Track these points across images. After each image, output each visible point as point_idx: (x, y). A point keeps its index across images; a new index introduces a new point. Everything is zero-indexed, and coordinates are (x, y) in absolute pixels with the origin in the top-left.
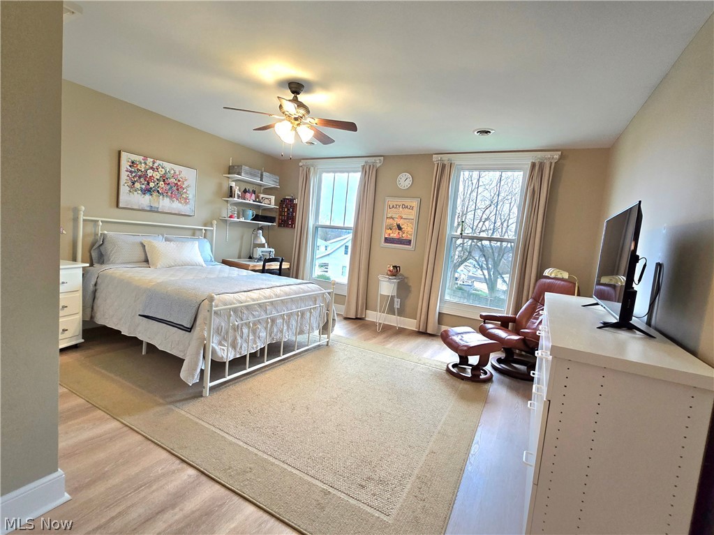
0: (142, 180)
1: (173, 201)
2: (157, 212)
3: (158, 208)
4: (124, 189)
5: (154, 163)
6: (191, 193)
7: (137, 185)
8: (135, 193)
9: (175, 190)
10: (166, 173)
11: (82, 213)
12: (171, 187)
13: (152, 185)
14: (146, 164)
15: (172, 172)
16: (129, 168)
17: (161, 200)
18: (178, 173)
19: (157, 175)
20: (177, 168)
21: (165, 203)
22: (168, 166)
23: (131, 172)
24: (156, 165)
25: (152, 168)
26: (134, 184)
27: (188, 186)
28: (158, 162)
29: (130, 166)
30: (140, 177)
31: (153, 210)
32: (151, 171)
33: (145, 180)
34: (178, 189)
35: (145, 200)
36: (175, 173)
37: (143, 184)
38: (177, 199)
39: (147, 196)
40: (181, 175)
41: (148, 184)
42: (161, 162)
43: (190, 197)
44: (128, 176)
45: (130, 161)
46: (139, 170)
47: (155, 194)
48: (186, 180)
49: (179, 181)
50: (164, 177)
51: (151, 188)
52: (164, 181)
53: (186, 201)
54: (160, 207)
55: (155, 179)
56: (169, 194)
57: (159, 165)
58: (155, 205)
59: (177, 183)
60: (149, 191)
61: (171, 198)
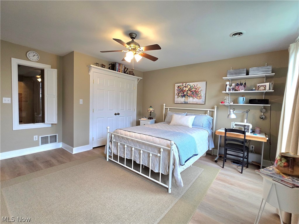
0: (182, 92)
1: (194, 99)
2: (187, 104)
3: (187, 102)
4: (176, 96)
5: (186, 84)
6: (203, 94)
8: (179, 97)
9: (195, 93)
10: (191, 87)
11: (164, 106)
12: (193, 92)
13: (185, 93)
14: (183, 86)
15: (194, 86)
17: (189, 99)
18: (196, 86)
19: (187, 89)
20: (195, 84)
21: (190, 100)
22: (191, 84)
23: (178, 90)
24: (187, 85)
25: (185, 87)
26: (179, 94)
27: (201, 91)
28: (187, 84)
29: (178, 88)
30: (181, 92)
31: (186, 103)
32: (185, 88)
33: (183, 92)
34: (196, 93)
35: (182, 100)
36: (195, 86)
37: (182, 94)
38: (196, 97)
39: (184, 98)
40: (198, 86)
41: (184, 93)
42: (188, 83)
43: (202, 95)
44: (177, 92)
45: (178, 86)
46: (180, 89)
47: (187, 96)
48: (200, 88)
49: (197, 89)
51: (185, 95)
52: (190, 90)
53: (200, 97)
54: (188, 101)
55: (186, 91)
56: (192, 96)
57: (188, 84)
58: (186, 101)
59: (196, 90)
60: (184, 96)
61: (193, 97)
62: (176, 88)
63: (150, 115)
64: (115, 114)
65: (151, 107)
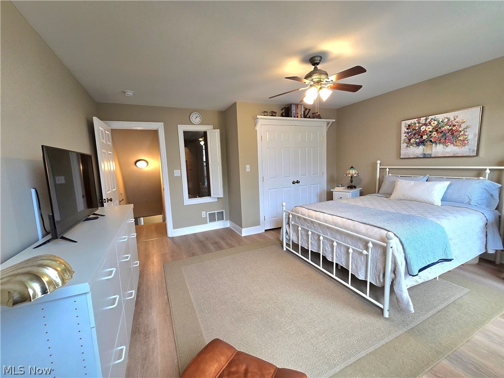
0: (416, 135)
1: (447, 146)
2: (431, 157)
3: (430, 155)
4: (404, 145)
5: (426, 120)
6: (471, 134)
7: (412, 141)
8: (411, 147)
9: (450, 134)
10: (439, 123)
11: (378, 165)
12: (445, 134)
13: (425, 137)
14: (419, 123)
15: (446, 120)
16: (407, 131)
17: (433, 148)
18: (452, 119)
19: (430, 128)
20: (451, 115)
21: (438, 149)
22: (440, 117)
23: (408, 133)
24: (429, 120)
25: (425, 125)
26: (410, 140)
27: (466, 128)
28: (430, 117)
29: (407, 129)
30: (415, 134)
31: (426, 156)
32: (424, 127)
33: (419, 135)
34: (452, 134)
35: (419, 150)
36: (449, 120)
37: (418, 139)
38: (453, 143)
39: (421, 147)
40: (457, 120)
41: (422, 137)
42: (433, 117)
43: (470, 137)
44: (406, 136)
45: (407, 125)
46: (413, 130)
47: (429, 143)
48: (463, 122)
49: (454, 126)
50: (437, 127)
51: (424, 140)
52: (437, 130)
53: (464, 142)
54: (433, 153)
55: (428, 132)
56: (443, 140)
57: (432, 119)
58: (428, 152)
59: (451, 129)
60: (422, 143)
61: (444, 143)
62: (404, 129)
63: (351, 182)
64: (294, 183)
65: (352, 168)
